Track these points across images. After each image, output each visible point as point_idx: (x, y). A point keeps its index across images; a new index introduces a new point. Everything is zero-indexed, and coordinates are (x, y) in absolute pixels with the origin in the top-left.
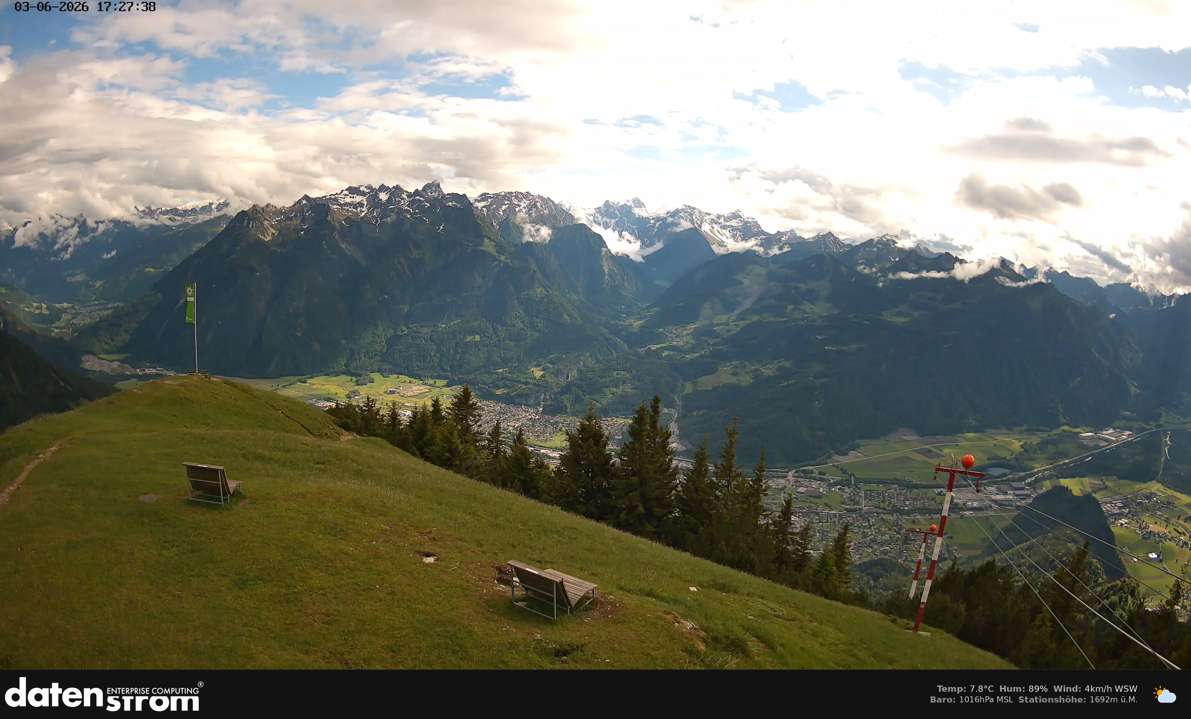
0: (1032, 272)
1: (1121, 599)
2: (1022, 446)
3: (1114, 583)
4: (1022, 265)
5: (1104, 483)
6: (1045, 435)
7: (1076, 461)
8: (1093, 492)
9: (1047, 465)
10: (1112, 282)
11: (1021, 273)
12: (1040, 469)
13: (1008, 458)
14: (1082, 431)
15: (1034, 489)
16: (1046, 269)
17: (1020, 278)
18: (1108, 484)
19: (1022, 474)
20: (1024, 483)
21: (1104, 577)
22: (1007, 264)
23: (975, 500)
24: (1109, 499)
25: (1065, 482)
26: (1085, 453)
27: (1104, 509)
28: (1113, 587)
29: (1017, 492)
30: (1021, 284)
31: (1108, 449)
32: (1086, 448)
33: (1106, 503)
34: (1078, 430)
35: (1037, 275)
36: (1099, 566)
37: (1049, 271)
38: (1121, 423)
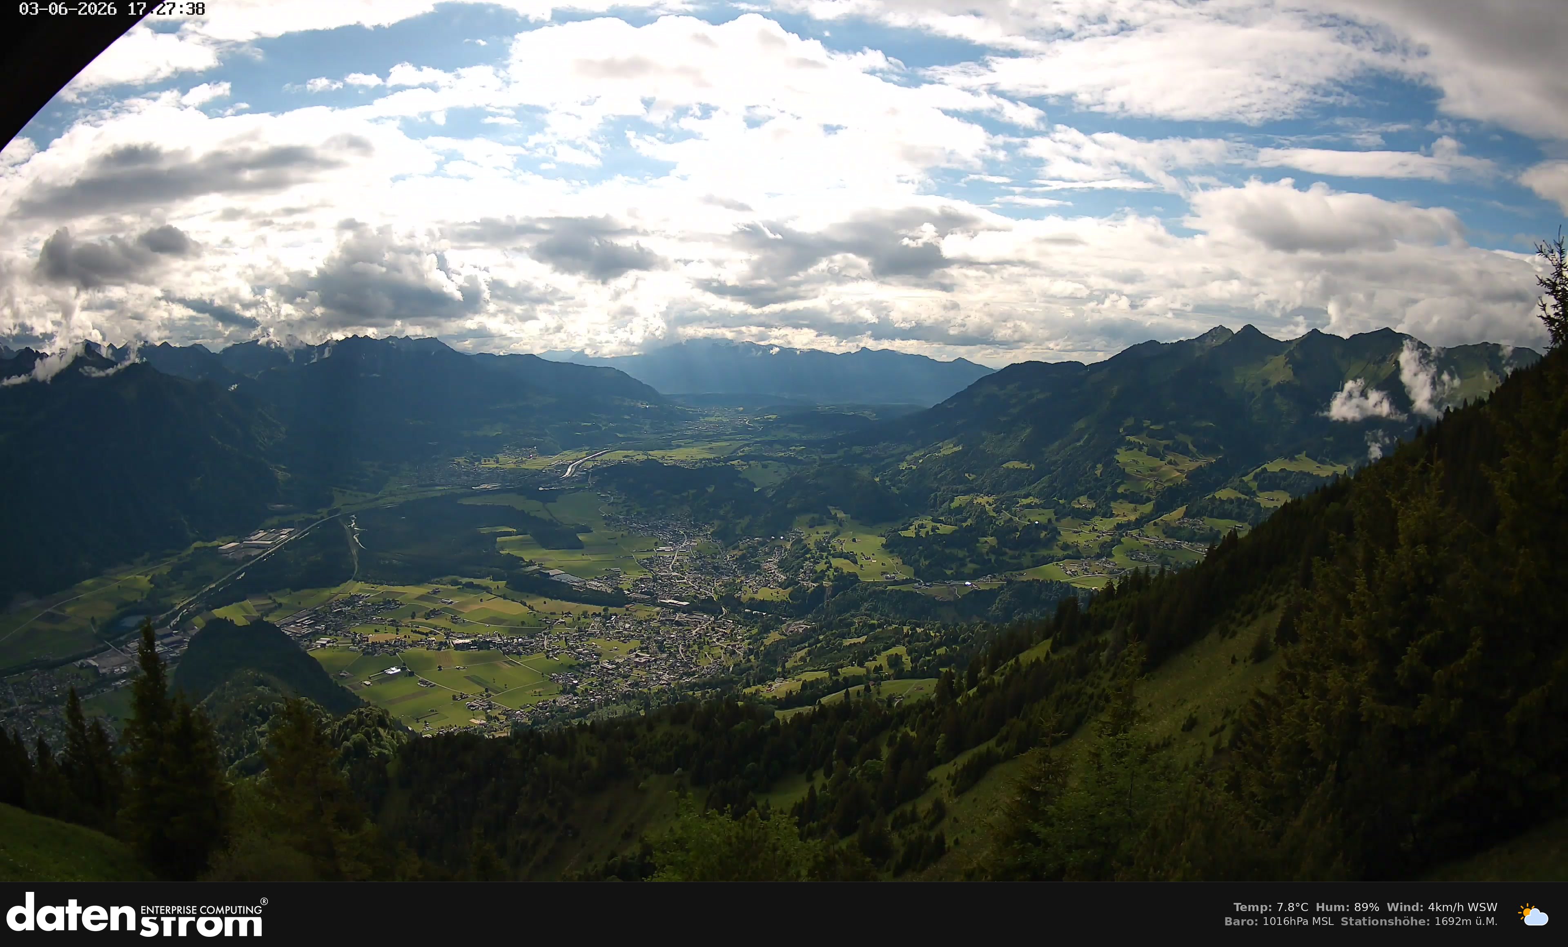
0: (121, 353)
1: (367, 735)
2: (151, 581)
3: (346, 719)
4: (111, 346)
5: (275, 601)
6: (174, 560)
7: (224, 583)
8: (262, 615)
9: (189, 597)
10: (229, 345)
11: (110, 356)
12: (182, 604)
13: (139, 601)
14: (221, 544)
15: (185, 631)
16: (140, 344)
17: (108, 363)
18: (280, 600)
19: (162, 616)
20: (169, 627)
21: (328, 715)
22: (92, 349)
23: (122, 665)
24: (290, 619)
25: (220, 613)
26: (234, 570)
27: (288, 633)
28: (347, 724)
29: (166, 640)
30: (111, 371)
31: (264, 557)
32: (234, 563)
33: (288, 624)
34: (215, 543)
35: (128, 355)
36: (312, 704)
37: (144, 346)
38: (275, 520)
